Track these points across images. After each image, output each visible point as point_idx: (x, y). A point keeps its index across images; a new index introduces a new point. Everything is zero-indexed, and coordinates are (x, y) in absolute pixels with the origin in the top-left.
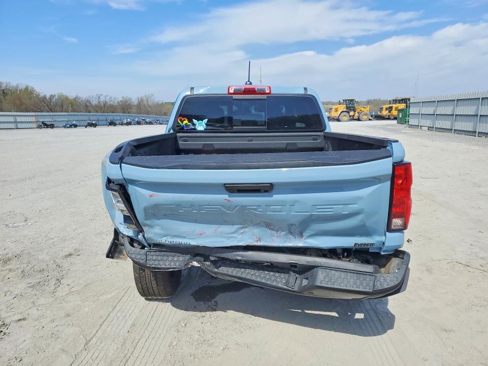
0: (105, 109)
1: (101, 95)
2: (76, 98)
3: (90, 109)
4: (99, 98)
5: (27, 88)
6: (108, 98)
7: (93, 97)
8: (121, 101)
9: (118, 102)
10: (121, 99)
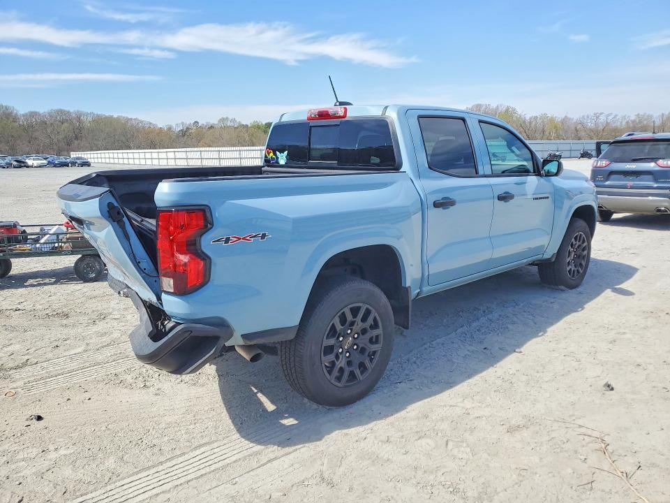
0: (605, 134)
1: (601, 114)
2: (564, 119)
3: (582, 134)
4: (597, 117)
5: (507, 110)
6: (610, 118)
7: (588, 117)
8: (634, 122)
9: (627, 123)
10: (633, 118)
